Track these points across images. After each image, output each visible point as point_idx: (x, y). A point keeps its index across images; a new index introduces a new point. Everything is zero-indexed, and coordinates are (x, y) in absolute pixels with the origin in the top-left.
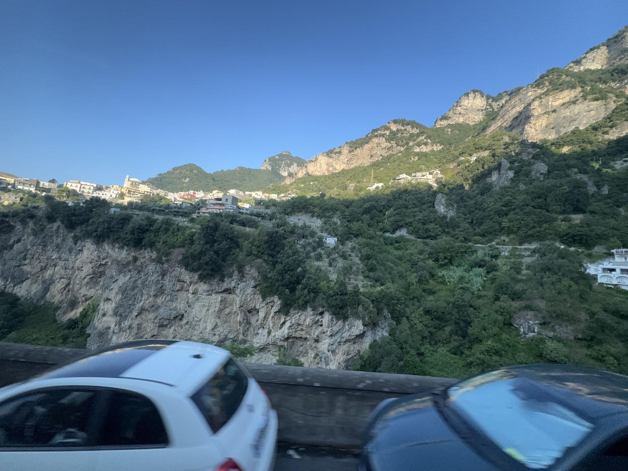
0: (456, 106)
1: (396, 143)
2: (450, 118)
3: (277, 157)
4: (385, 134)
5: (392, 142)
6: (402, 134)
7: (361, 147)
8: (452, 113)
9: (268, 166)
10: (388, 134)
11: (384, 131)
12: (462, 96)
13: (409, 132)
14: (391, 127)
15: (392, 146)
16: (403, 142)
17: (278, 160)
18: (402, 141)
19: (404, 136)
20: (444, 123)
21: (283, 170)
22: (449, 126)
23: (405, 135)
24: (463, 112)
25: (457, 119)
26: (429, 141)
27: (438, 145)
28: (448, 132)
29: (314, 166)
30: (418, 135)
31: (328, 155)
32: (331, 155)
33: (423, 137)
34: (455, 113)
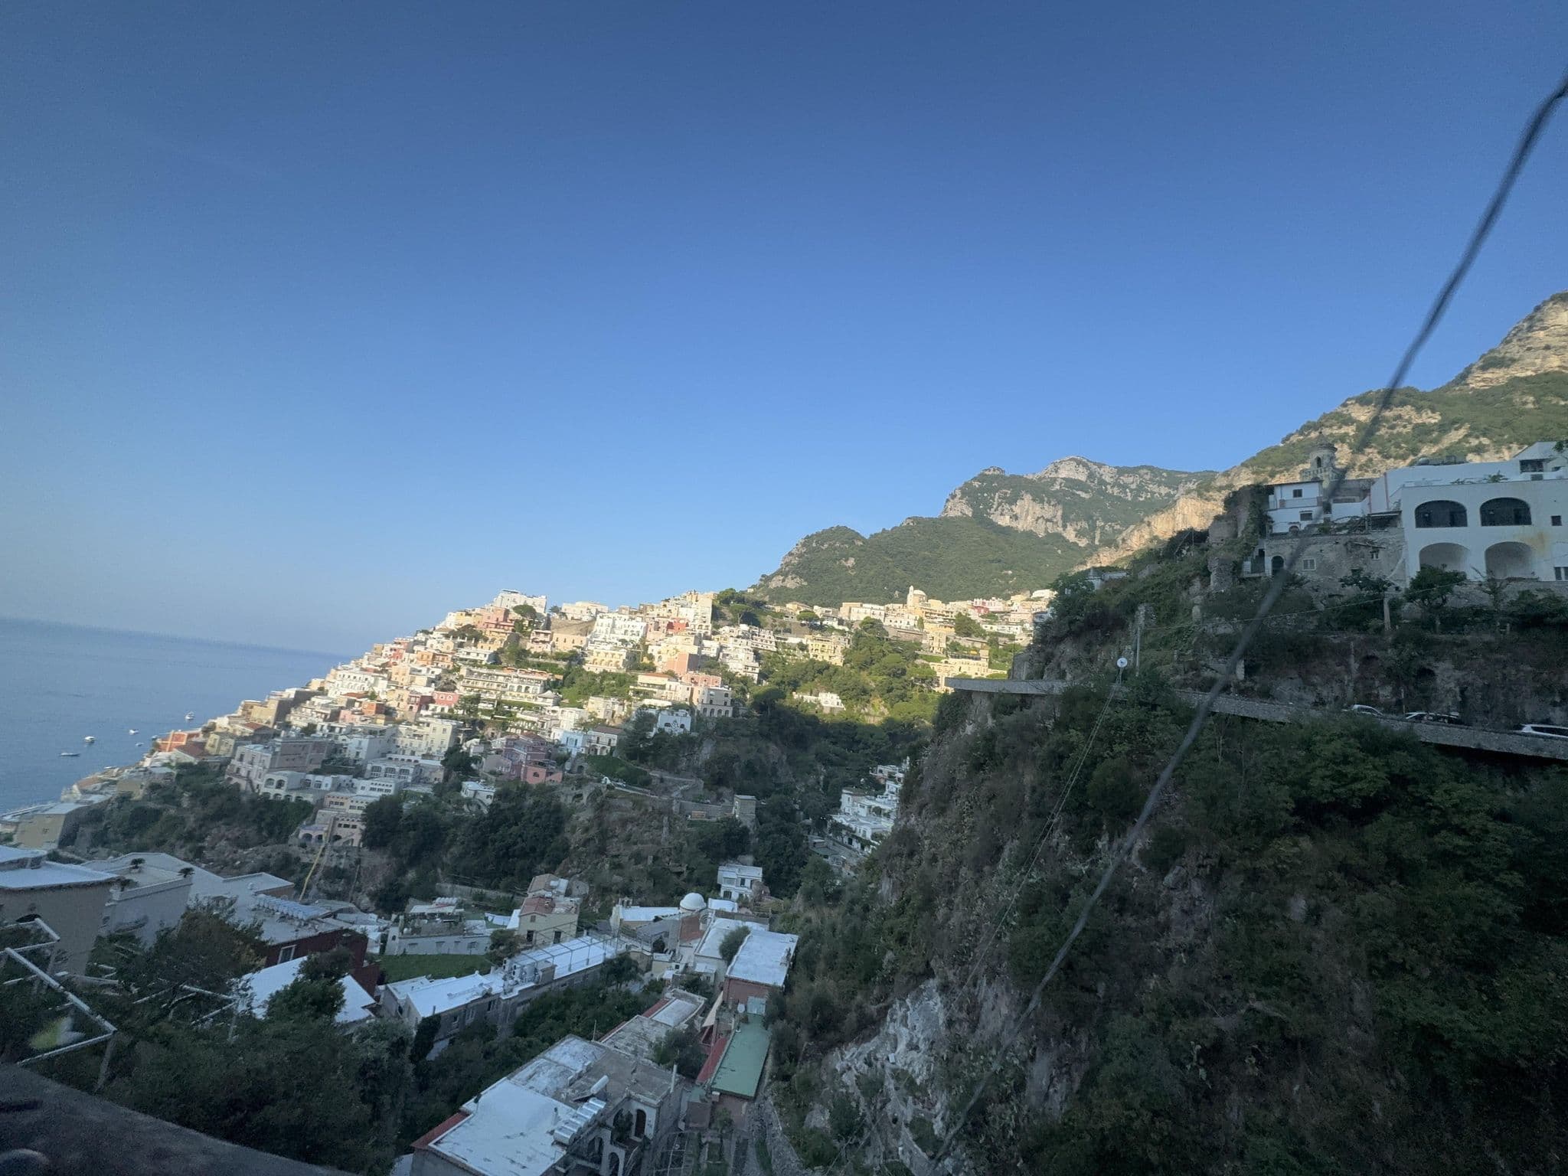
0: (1530, 329)
1: (1379, 453)
2: (1513, 361)
4: (1346, 434)
5: (1368, 450)
6: (1393, 427)
7: (1288, 470)
8: (1517, 347)
10: (1352, 433)
11: (1340, 428)
12: (1545, 303)
13: (1409, 421)
14: (1353, 415)
15: (1371, 460)
16: (1401, 448)
18: (1398, 446)
19: (1399, 434)
20: (1495, 376)
22: (1515, 383)
23: (1399, 429)
24: (1554, 341)
25: (1538, 361)
26: (1485, 441)
27: (1515, 446)
28: (1525, 403)
29: (1168, 522)
30: (1443, 428)
31: (1200, 495)
32: (1208, 494)
33: (1462, 432)
34: (1529, 349)
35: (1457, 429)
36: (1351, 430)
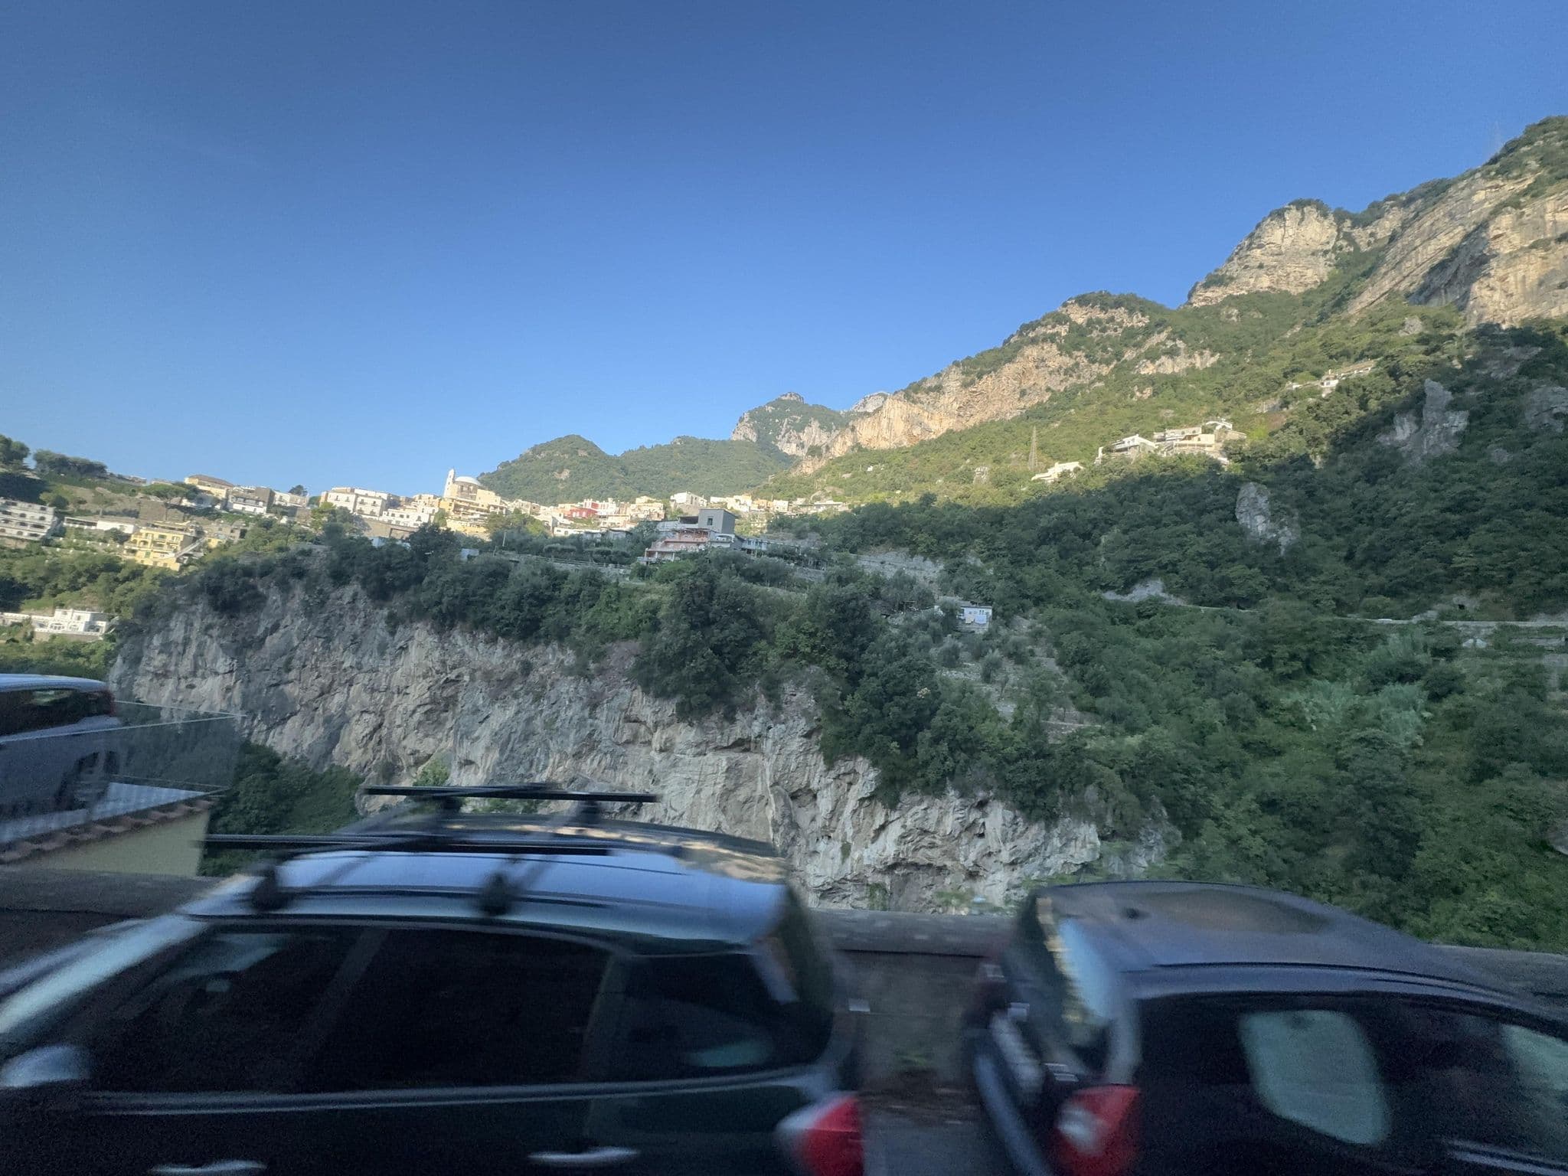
0: (1249, 248)
1: (1086, 356)
2: (1232, 279)
3: (770, 409)
4: (1058, 334)
5: (1076, 353)
6: (1104, 330)
7: (995, 371)
8: (1236, 266)
9: (748, 431)
10: (1063, 334)
11: (1054, 327)
12: (1264, 220)
13: (1120, 325)
14: (1072, 316)
15: (1077, 364)
16: (1108, 352)
17: (773, 415)
18: (1105, 350)
19: (1109, 337)
20: (1215, 295)
21: (786, 439)
22: (1231, 300)
23: (1110, 332)
24: (1268, 261)
25: (1252, 281)
26: (1180, 344)
27: (1207, 352)
28: (1229, 316)
29: (873, 427)
30: (1148, 332)
31: (907, 396)
32: (915, 396)
33: (1164, 335)
34: (1246, 267)
35: (1159, 333)
36: (1063, 330)
